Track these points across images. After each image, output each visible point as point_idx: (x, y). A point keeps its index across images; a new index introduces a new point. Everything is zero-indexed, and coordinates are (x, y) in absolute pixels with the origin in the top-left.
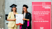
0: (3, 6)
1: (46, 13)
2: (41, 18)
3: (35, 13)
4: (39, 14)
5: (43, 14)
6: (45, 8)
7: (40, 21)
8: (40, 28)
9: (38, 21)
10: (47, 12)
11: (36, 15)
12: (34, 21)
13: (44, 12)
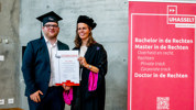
0: (12, 12)
1: (179, 44)
2: (160, 64)
3: (138, 43)
4: (153, 50)
5: (169, 47)
6: (177, 25)
7: (159, 73)
8: (158, 98)
9: (149, 76)
10: (183, 41)
11: (142, 50)
12: (137, 75)
13: (174, 40)
